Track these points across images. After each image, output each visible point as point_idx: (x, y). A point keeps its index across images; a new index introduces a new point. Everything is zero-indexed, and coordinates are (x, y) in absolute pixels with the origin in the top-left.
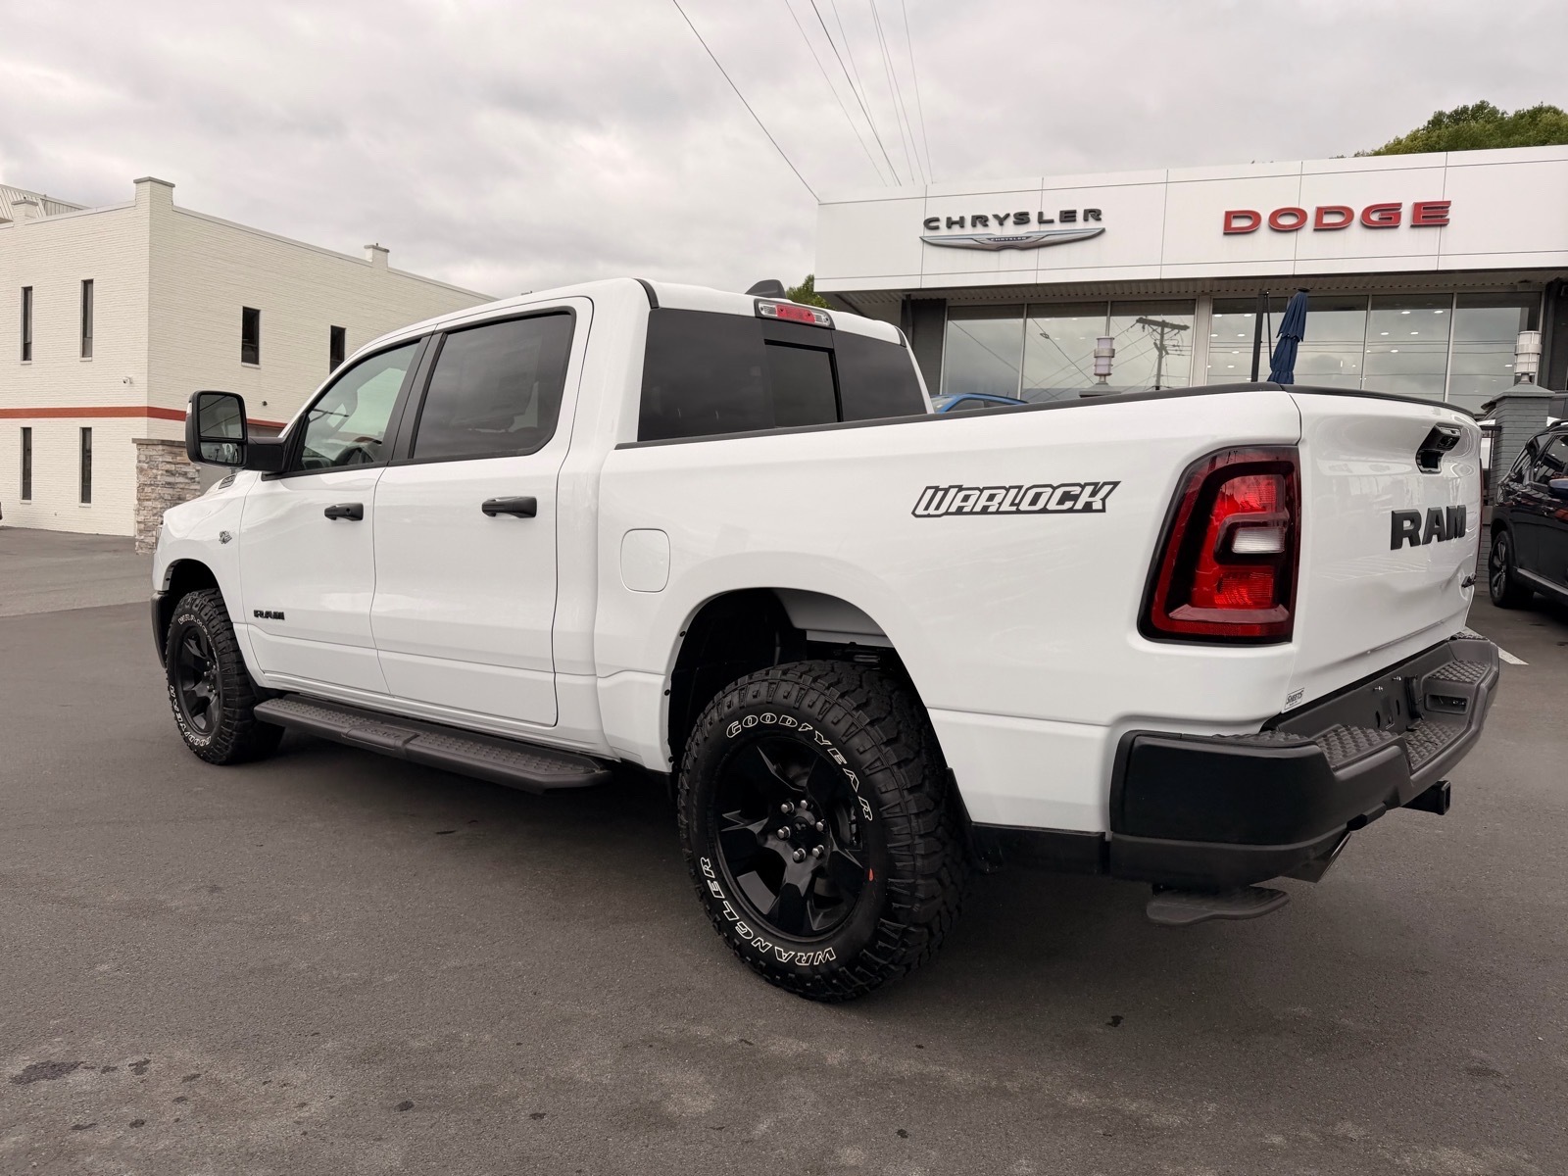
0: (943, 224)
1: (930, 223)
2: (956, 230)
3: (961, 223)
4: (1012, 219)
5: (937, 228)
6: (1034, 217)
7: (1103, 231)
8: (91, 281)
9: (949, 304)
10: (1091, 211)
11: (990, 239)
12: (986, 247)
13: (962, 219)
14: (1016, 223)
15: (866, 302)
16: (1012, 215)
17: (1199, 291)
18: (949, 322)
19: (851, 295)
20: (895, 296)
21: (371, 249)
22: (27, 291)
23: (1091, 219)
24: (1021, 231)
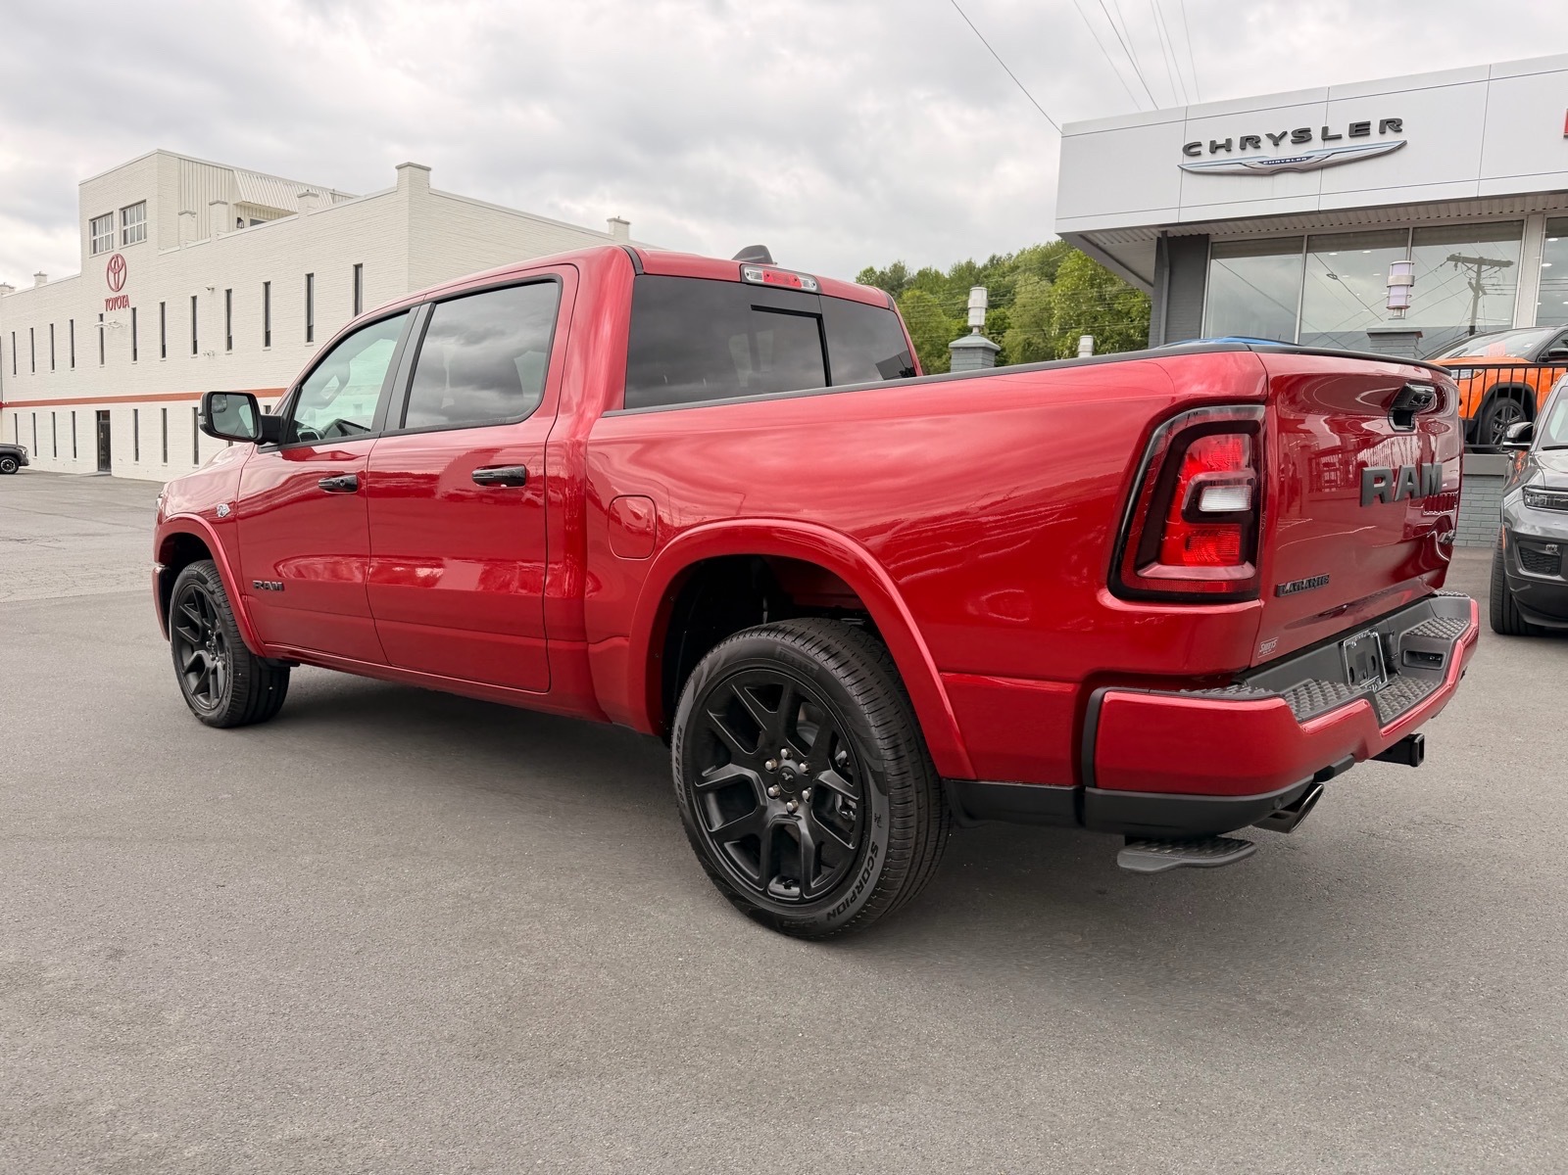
0: (1205, 149)
1: (1191, 149)
2: (1222, 153)
3: (1227, 146)
4: (1290, 137)
5: (1198, 154)
6: (1316, 134)
7: (1404, 144)
8: (361, 265)
9: (1213, 239)
10: (1389, 122)
11: (1262, 163)
12: (1260, 171)
13: (1229, 141)
14: (1293, 142)
15: (1116, 243)
16: (1290, 133)
17: (1528, 210)
18: (1213, 261)
19: (1097, 234)
20: (1150, 234)
21: (613, 223)
22: (310, 276)
23: (1388, 131)
24: (1301, 150)
